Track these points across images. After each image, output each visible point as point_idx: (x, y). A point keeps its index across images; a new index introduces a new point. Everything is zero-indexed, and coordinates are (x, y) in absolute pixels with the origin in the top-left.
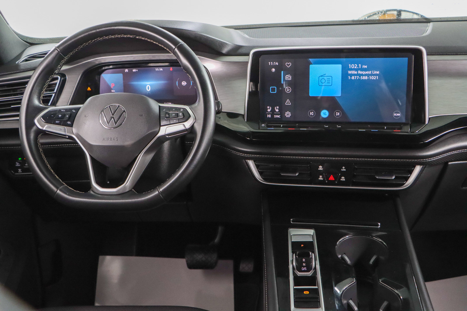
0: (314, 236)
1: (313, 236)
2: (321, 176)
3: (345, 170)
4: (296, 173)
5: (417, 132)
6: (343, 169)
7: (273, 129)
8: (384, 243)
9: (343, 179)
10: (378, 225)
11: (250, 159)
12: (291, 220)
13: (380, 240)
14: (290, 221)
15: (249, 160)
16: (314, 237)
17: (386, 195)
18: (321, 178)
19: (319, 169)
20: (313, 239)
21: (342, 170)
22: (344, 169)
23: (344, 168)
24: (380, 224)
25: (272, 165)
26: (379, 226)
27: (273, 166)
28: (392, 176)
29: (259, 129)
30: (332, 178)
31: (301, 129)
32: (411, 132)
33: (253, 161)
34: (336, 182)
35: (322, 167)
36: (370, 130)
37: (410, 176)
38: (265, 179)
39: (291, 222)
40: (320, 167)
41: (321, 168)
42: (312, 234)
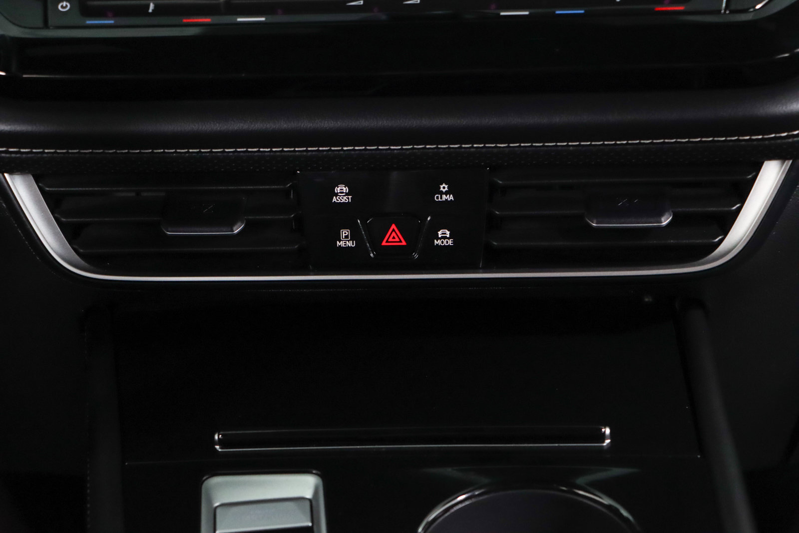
0: (318, 505)
1: (314, 503)
2: (345, 233)
3: (451, 198)
4: (231, 225)
5: (758, 7)
6: (441, 193)
7: (112, 22)
8: (625, 513)
9: (444, 237)
10: (603, 437)
11: (16, 167)
12: (216, 437)
13: (606, 501)
14: (214, 443)
15: (11, 172)
16: (318, 512)
17: (647, 300)
18: (345, 241)
19: (334, 199)
20: (313, 517)
21: (437, 198)
22: (446, 193)
23: (444, 187)
24: (608, 431)
25: (125, 193)
26: (608, 441)
27: (133, 194)
28: (661, 214)
29: (46, 25)
30: (394, 237)
31: (239, 20)
32: (732, 12)
33: (32, 178)
34: (416, 256)
35: (345, 189)
36: (549, 10)
37: (739, 209)
38: (94, 261)
39: (217, 447)
40: (338, 190)
41: (342, 194)
42: (309, 495)
